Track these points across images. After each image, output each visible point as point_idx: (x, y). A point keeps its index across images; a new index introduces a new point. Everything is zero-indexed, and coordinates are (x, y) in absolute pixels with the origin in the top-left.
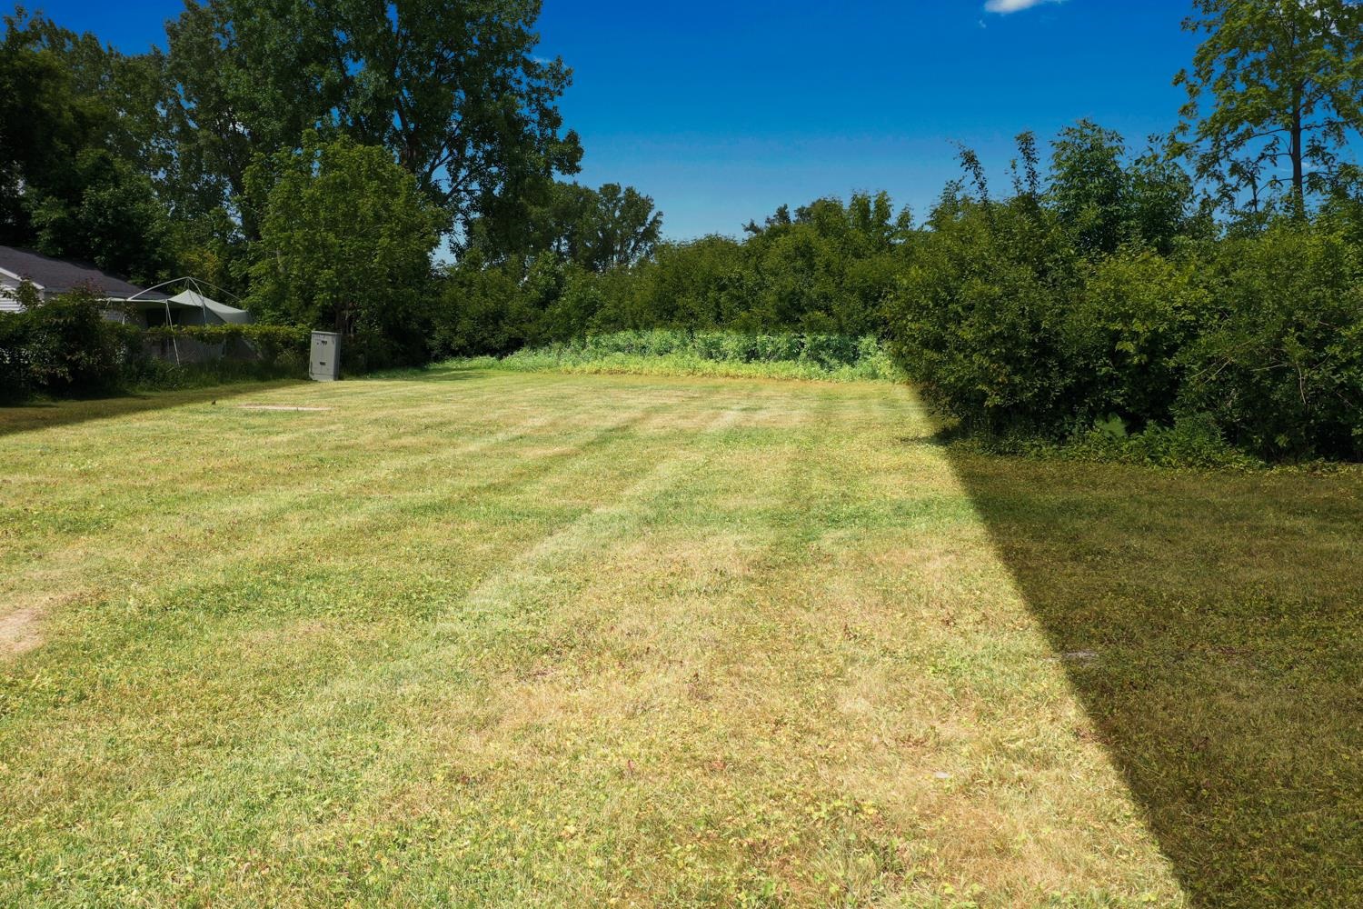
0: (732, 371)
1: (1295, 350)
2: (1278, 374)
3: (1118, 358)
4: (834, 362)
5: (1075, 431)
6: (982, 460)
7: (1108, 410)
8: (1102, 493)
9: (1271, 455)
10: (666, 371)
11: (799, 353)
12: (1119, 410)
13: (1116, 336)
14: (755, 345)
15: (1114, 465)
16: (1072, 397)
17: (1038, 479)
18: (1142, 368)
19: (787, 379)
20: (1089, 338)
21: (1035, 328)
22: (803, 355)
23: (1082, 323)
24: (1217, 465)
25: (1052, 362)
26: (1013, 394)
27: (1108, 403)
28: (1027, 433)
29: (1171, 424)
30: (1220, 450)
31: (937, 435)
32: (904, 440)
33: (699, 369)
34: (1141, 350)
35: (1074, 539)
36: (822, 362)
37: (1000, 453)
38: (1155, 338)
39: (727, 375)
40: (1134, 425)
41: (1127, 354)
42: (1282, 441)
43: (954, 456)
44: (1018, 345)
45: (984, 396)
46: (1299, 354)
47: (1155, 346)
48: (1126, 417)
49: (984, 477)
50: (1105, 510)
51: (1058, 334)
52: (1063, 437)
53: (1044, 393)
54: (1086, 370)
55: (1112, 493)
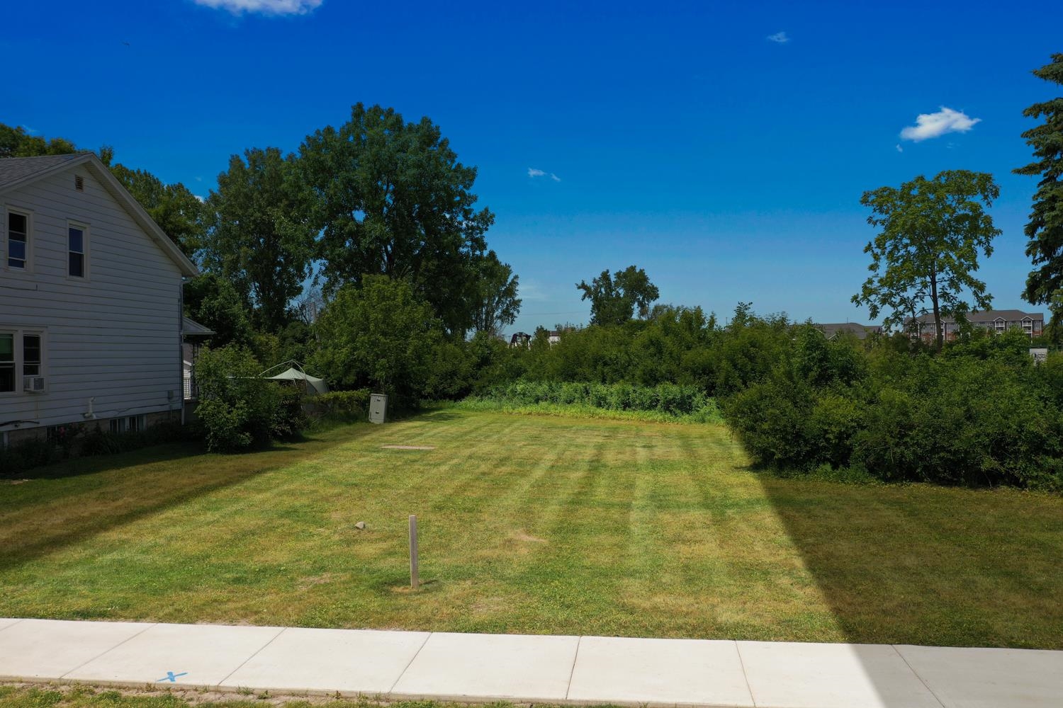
0: (617, 416)
1: (891, 442)
2: (886, 449)
3: (828, 440)
4: (678, 411)
5: (812, 468)
6: (775, 481)
7: (825, 460)
8: (821, 496)
9: (887, 480)
10: (576, 415)
11: (656, 406)
12: (828, 460)
13: (826, 432)
14: (628, 399)
15: (827, 483)
16: (810, 455)
17: (798, 490)
18: (837, 445)
19: (651, 422)
20: (816, 432)
21: (794, 427)
22: (659, 406)
23: (812, 425)
24: (866, 484)
25: (801, 441)
26: (786, 453)
27: (825, 457)
28: (793, 468)
29: (849, 466)
30: (867, 478)
31: (751, 466)
32: (736, 468)
33: (597, 414)
34: (836, 438)
35: (809, 512)
36: (671, 411)
37: (782, 477)
38: (841, 433)
39: (614, 418)
40: (835, 467)
41: (830, 439)
42: (889, 474)
43: (761, 478)
44: (787, 434)
45: (774, 454)
46: (892, 442)
47: (841, 436)
48: (832, 463)
49: (777, 489)
50: (820, 503)
51: (803, 429)
52: (807, 471)
53: (798, 453)
54: (815, 444)
55: (824, 496)
